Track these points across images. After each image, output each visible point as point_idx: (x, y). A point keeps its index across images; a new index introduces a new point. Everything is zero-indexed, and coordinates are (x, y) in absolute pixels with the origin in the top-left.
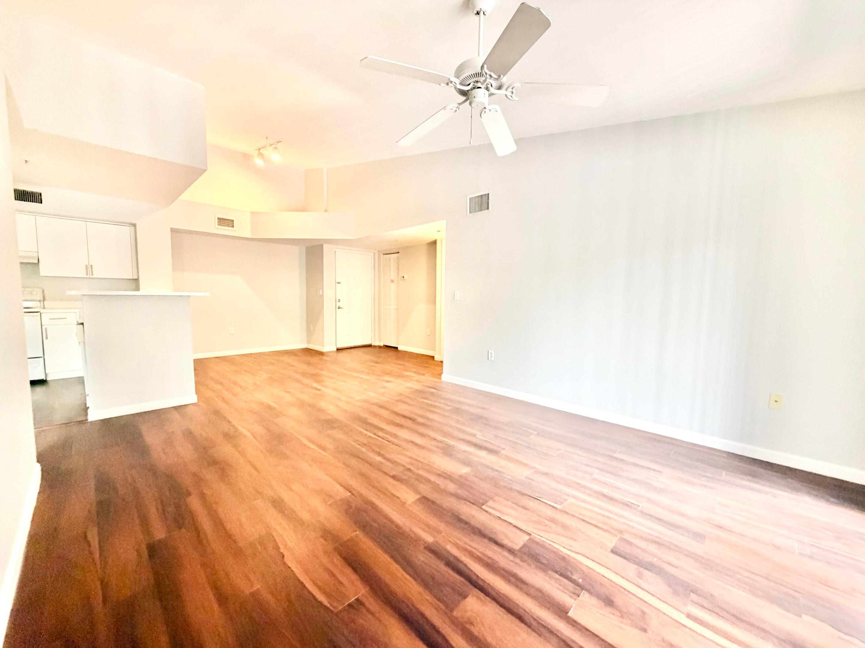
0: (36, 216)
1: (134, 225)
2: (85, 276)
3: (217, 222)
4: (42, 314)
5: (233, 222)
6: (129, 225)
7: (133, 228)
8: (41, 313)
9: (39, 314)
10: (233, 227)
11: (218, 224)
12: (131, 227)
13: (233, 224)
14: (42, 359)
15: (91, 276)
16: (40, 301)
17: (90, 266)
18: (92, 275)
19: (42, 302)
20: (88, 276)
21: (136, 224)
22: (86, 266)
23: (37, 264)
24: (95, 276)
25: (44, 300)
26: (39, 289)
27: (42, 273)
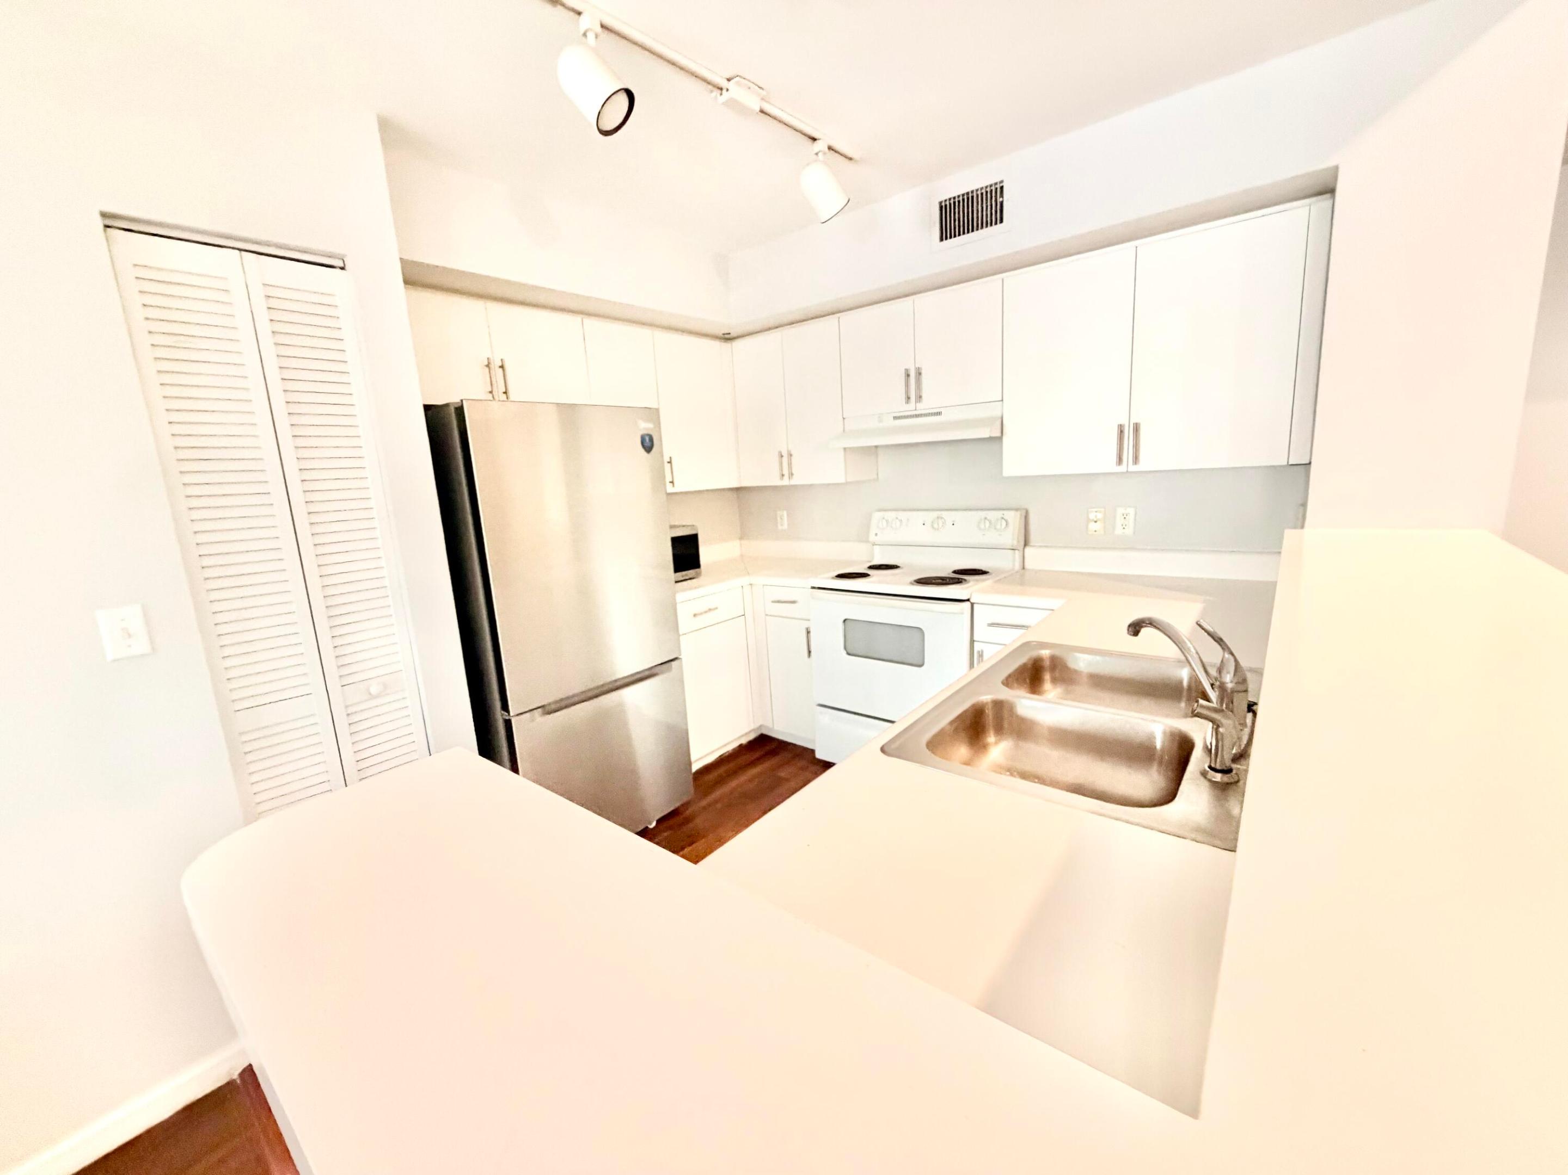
0: (1003, 278)
2: (1119, 469)
4: (975, 606)
8: (972, 604)
9: (968, 604)
15: (1133, 468)
16: (1011, 550)
17: (1130, 432)
18: (1136, 460)
19: (1018, 554)
20: (1123, 468)
23: (1000, 439)
24: (1143, 466)
25: (1026, 544)
26: (1012, 513)
27: (1009, 469)
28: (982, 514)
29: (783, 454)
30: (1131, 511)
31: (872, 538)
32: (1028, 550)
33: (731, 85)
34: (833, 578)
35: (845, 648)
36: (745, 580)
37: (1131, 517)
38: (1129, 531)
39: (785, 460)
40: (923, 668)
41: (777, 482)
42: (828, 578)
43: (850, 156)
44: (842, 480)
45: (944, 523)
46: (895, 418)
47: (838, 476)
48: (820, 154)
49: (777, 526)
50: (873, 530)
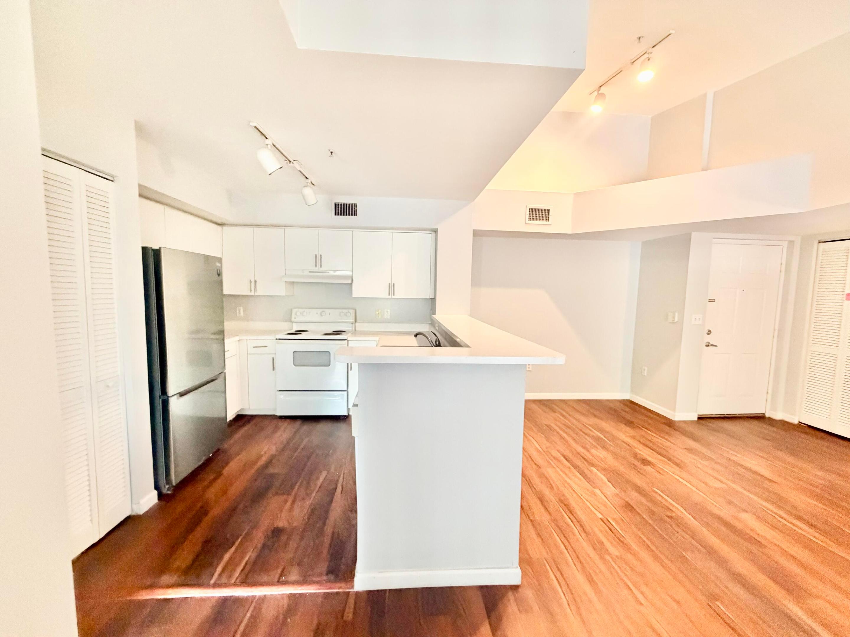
0: (352, 231)
1: (435, 231)
2: (388, 297)
3: (528, 215)
4: (349, 342)
5: (549, 213)
6: (430, 232)
7: (435, 234)
8: (348, 341)
9: (346, 341)
10: (548, 220)
11: (529, 219)
12: (432, 234)
13: (549, 215)
14: (345, 393)
15: (393, 297)
16: (352, 323)
17: (392, 285)
18: (394, 295)
19: (354, 324)
20: (390, 297)
21: (437, 229)
22: (389, 284)
23: (351, 284)
24: (396, 296)
25: (356, 321)
26: (352, 310)
27: (355, 295)
28: (341, 310)
29: (252, 281)
30: (389, 311)
31: (293, 319)
32: (357, 324)
33: (294, 162)
34: (285, 335)
35: (294, 364)
36: (237, 338)
37: (389, 313)
38: (389, 317)
39: (253, 284)
40: (330, 367)
41: (249, 293)
42: (284, 335)
43: (314, 184)
44: (284, 295)
45: (326, 314)
46: (310, 272)
47: (283, 293)
48: (308, 183)
49: (236, 314)
50: (293, 316)
